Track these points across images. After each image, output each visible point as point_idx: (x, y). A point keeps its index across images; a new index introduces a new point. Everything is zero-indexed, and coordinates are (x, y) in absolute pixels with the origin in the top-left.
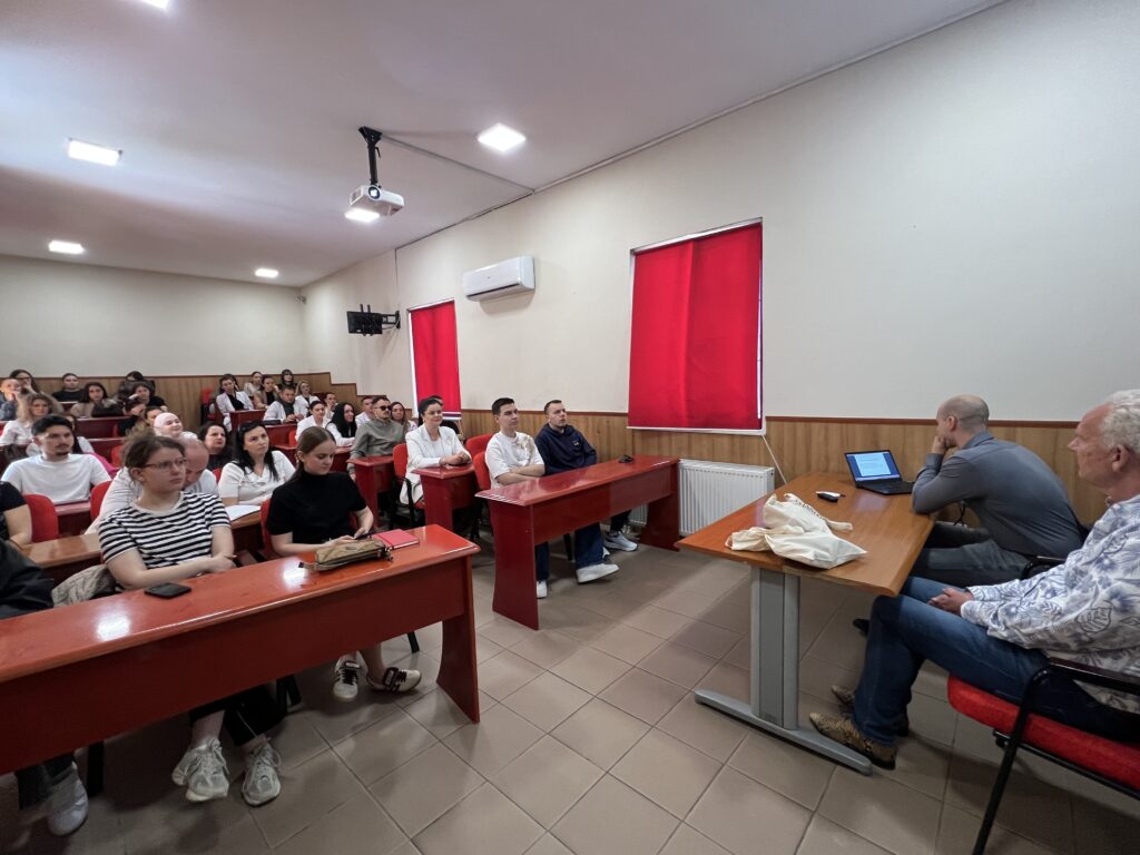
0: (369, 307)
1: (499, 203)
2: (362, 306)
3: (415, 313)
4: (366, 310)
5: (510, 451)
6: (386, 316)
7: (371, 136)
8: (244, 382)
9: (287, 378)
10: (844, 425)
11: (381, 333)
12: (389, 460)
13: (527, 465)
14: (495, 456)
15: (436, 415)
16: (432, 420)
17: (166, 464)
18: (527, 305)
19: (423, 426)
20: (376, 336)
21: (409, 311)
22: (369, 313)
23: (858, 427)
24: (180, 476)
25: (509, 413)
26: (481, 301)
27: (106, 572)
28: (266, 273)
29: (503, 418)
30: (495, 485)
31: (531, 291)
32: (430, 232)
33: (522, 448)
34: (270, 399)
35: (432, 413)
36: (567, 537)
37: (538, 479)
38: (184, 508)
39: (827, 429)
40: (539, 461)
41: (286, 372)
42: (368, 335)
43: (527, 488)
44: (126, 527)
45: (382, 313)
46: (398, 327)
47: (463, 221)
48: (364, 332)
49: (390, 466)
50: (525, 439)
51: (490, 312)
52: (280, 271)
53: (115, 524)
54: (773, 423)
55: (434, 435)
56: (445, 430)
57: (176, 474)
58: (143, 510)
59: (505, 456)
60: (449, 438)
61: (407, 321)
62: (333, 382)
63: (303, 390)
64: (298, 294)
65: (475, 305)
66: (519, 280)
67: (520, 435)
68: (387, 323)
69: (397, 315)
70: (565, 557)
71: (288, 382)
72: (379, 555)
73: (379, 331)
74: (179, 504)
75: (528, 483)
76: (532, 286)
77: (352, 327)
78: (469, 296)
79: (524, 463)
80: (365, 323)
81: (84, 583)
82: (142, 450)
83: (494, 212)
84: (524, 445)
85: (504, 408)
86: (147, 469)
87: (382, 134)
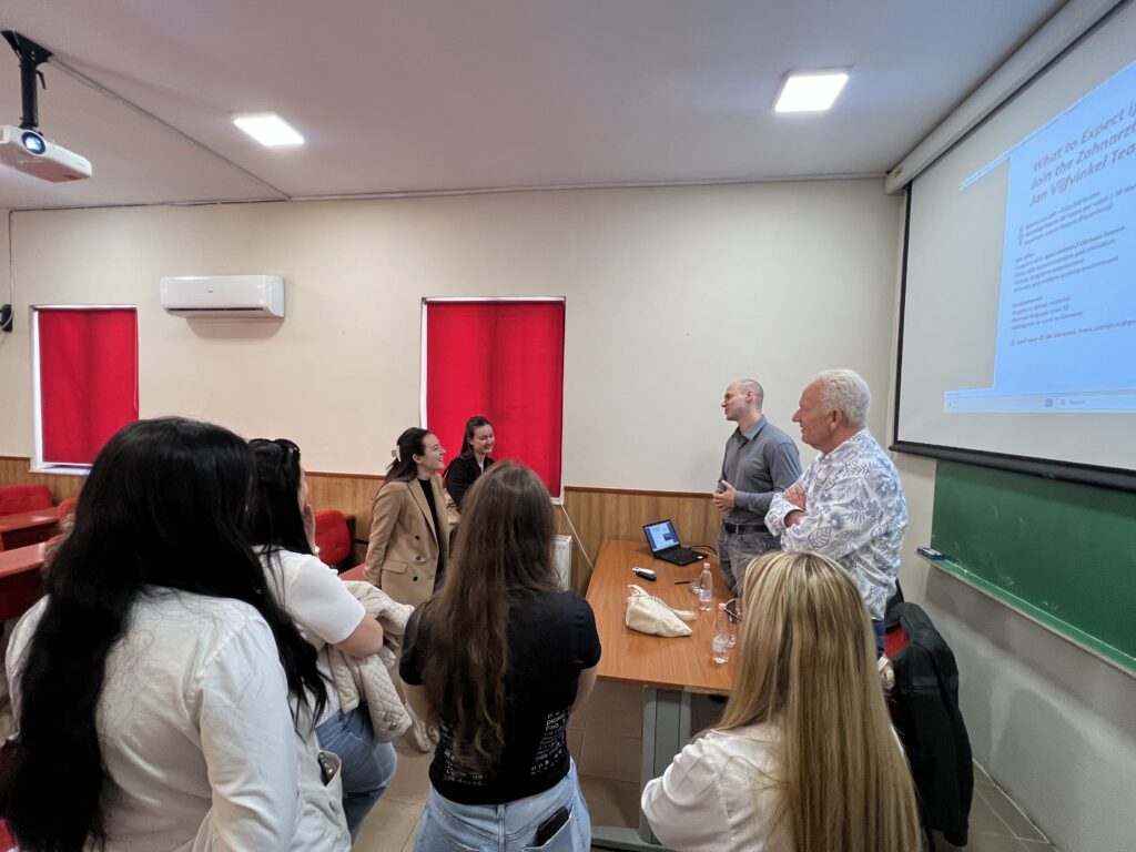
3: (49, 314)
7: (31, 55)
10: (632, 496)
21: (35, 308)
23: (643, 498)
26: (189, 318)
31: (280, 320)
39: (618, 499)
46: (7, 329)
47: (162, 204)
51: (201, 333)
54: (571, 493)
65: (179, 322)
66: (261, 303)
69: (8, 311)
76: (280, 313)
78: (171, 310)
87: (50, 54)
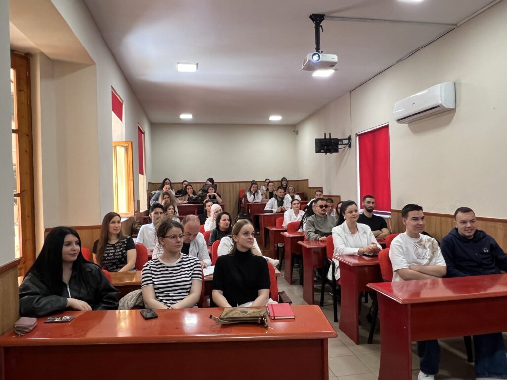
0: (330, 134)
1: (426, 42)
2: (325, 134)
3: (361, 136)
4: (328, 137)
5: (411, 249)
6: (342, 140)
7: (318, 19)
8: (261, 185)
9: (284, 183)
11: (338, 152)
12: (322, 245)
13: (428, 264)
14: (396, 252)
15: (354, 213)
16: (351, 218)
17: (174, 237)
18: (448, 122)
19: (345, 223)
20: (334, 154)
21: (357, 135)
22: (330, 139)
24: (180, 244)
25: (416, 219)
26: (410, 123)
27: (141, 294)
28: (275, 118)
29: (409, 222)
30: (396, 279)
31: (452, 111)
32: (372, 76)
33: (425, 248)
34: (271, 195)
35: (351, 212)
36: (467, 339)
37: (440, 279)
38: (181, 264)
40: (440, 262)
41: (284, 179)
42: (328, 154)
43: (428, 286)
44: (152, 270)
45: (339, 138)
46: (350, 147)
47: (397, 62)
48: (326, 152)
49: (324, 250)
50: (429, 240)
51: (416, 131)
52: (282, 116)
53: (148, 268)
55: (353, 229)
56: (362, 226)
57: (179, 243)
58: (162, 261)
59: (405, 253)
60: (365, 232)
61: (356, 142)
62: (310, 186)
63: (290, 191)
64: (293, 129)
65: (405, 126)
66: (440, 102)
67: (425, 237)
68: (342, 144)
69: (349, 138)
70: (466, 357)
71: (284, 185)
72: (259, 322)
73: (336, 151)
74: (179, 260)
75: (429, 281)
76: (452, 106)
77: (318, 149)
79: (425, 262)
80: (326, 145)
81: (131, 299)
82: (164, 228)
83: (422, 50)
84: (427, 245)
85: (412, 214)
86: (166, 238)
87: (324, 15)
